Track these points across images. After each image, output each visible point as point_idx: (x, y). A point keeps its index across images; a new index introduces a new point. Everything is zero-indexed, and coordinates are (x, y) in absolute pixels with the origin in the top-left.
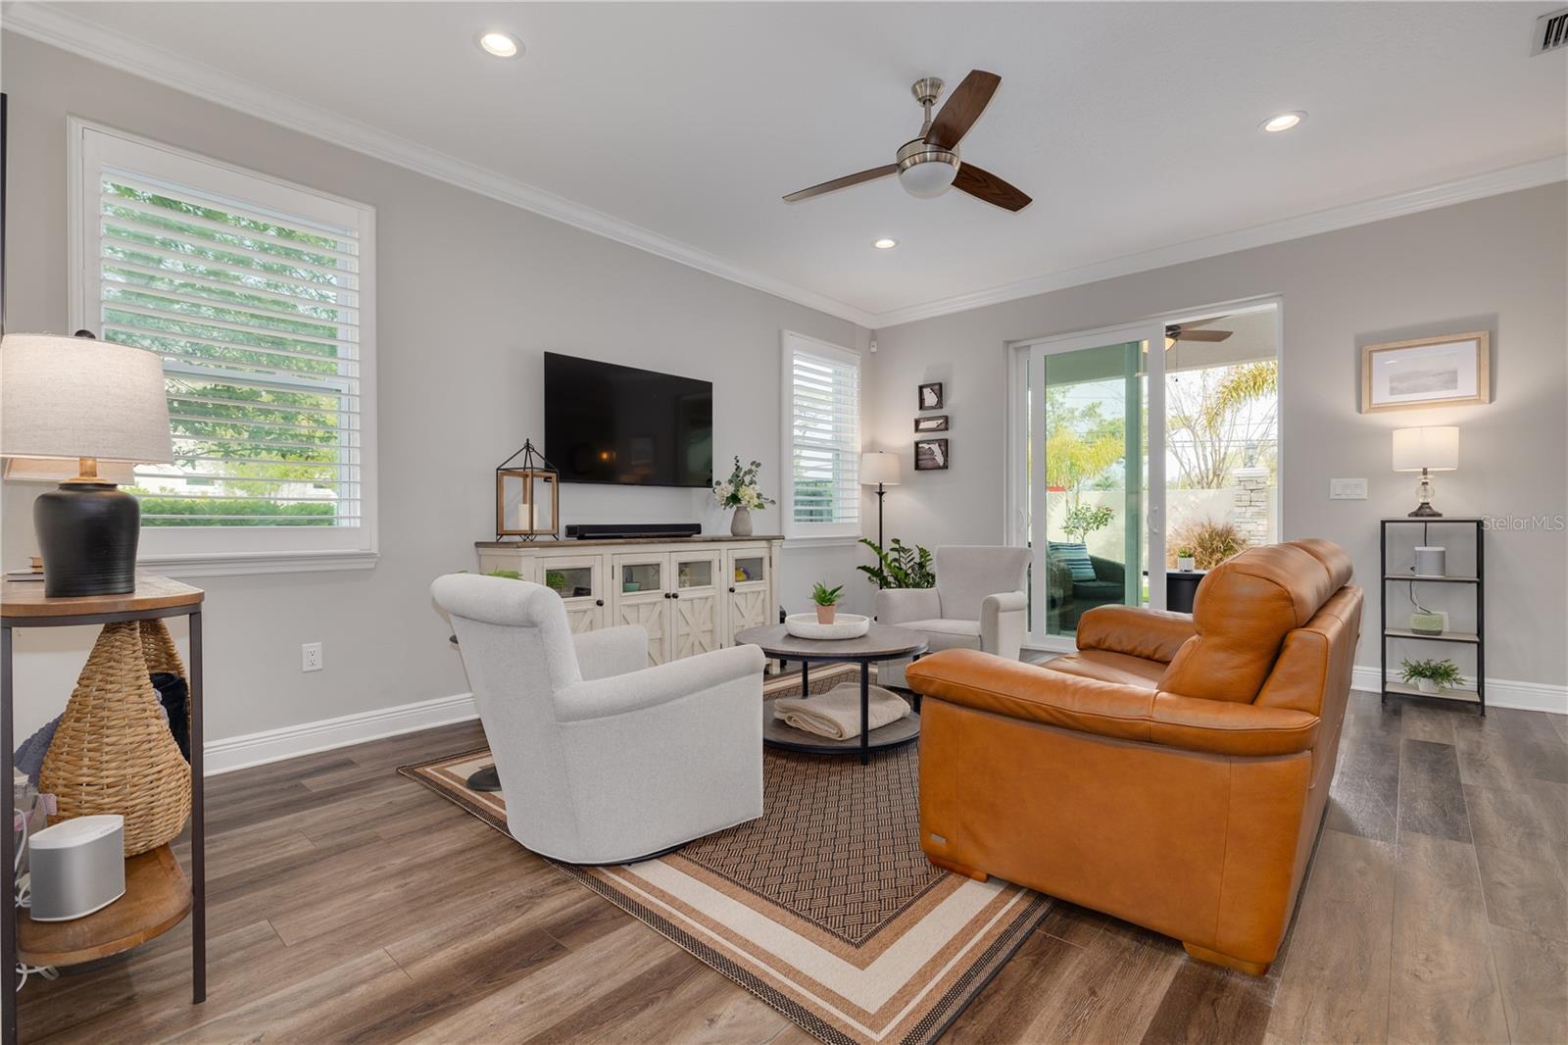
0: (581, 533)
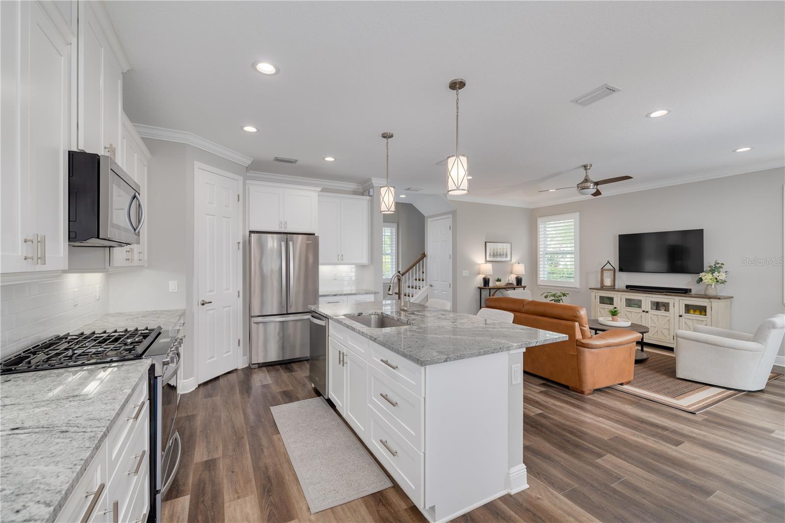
0: (631, 288)
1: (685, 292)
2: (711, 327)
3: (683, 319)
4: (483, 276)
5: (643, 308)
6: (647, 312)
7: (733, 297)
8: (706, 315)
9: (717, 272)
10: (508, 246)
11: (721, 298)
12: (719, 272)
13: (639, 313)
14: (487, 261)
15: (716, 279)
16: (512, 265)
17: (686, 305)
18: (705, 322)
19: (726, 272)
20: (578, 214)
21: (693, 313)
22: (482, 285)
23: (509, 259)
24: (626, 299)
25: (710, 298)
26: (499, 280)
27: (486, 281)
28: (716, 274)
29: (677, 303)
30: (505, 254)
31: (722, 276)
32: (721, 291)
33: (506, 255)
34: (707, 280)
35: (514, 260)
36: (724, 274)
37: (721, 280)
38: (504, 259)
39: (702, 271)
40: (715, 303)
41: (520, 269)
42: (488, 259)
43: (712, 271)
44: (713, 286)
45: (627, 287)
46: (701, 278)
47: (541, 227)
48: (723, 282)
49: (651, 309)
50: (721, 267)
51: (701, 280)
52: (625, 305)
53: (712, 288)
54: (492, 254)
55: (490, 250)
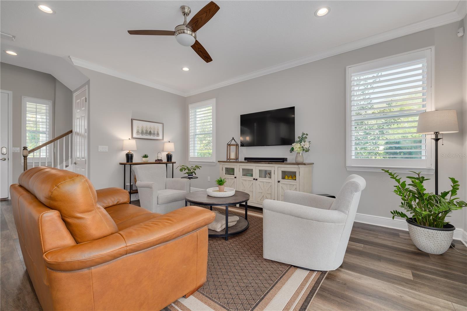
1: (282, 160)
2: (299, 192)
3: (281, 184)
4: (127, 152)
5: (254, 177)
6: (256, 180)
7: (313, 164)
8: (296, 180)
9: (303, 142)
10: (160, 126)
11: (306, 164)
12: (305, 142)
13: (251, 181)
14: (133, 138)
15: (303, 147)
16: (164, 143)
17: (283, 172)
18: (295, 186)
19: (309, 142)
20: (214, 100)
21: (287, 178)
22: (124, 161)
23: (160, 137)
24: (243, 169)
25: (298, 164)
26: (146, 156)
27: (129, 157)
28: (303, 143)
29: (277, 169)
30: (156, 132)
31: (306, 145)
32: (307, 158)
33: (158, 134)
34: (296, 149)
35: (166, 139)
36: (308, 143)
37: (306, 148)
38: (156, 138)
39: (294, 142)
40: (302, 168)
41: (170, 147)
42: (135, 135)
43: (300, 142)
44: (301, 154)
45: (246, 159)
46: (293, 147)
47: (191, 112)
48: (307, 151)
49: (259, 177)
50: (306, 138)
51: (292, 149)
52: (242, 175)
53: (300, 156)
54: (140, 131)
55: (138, 127)
